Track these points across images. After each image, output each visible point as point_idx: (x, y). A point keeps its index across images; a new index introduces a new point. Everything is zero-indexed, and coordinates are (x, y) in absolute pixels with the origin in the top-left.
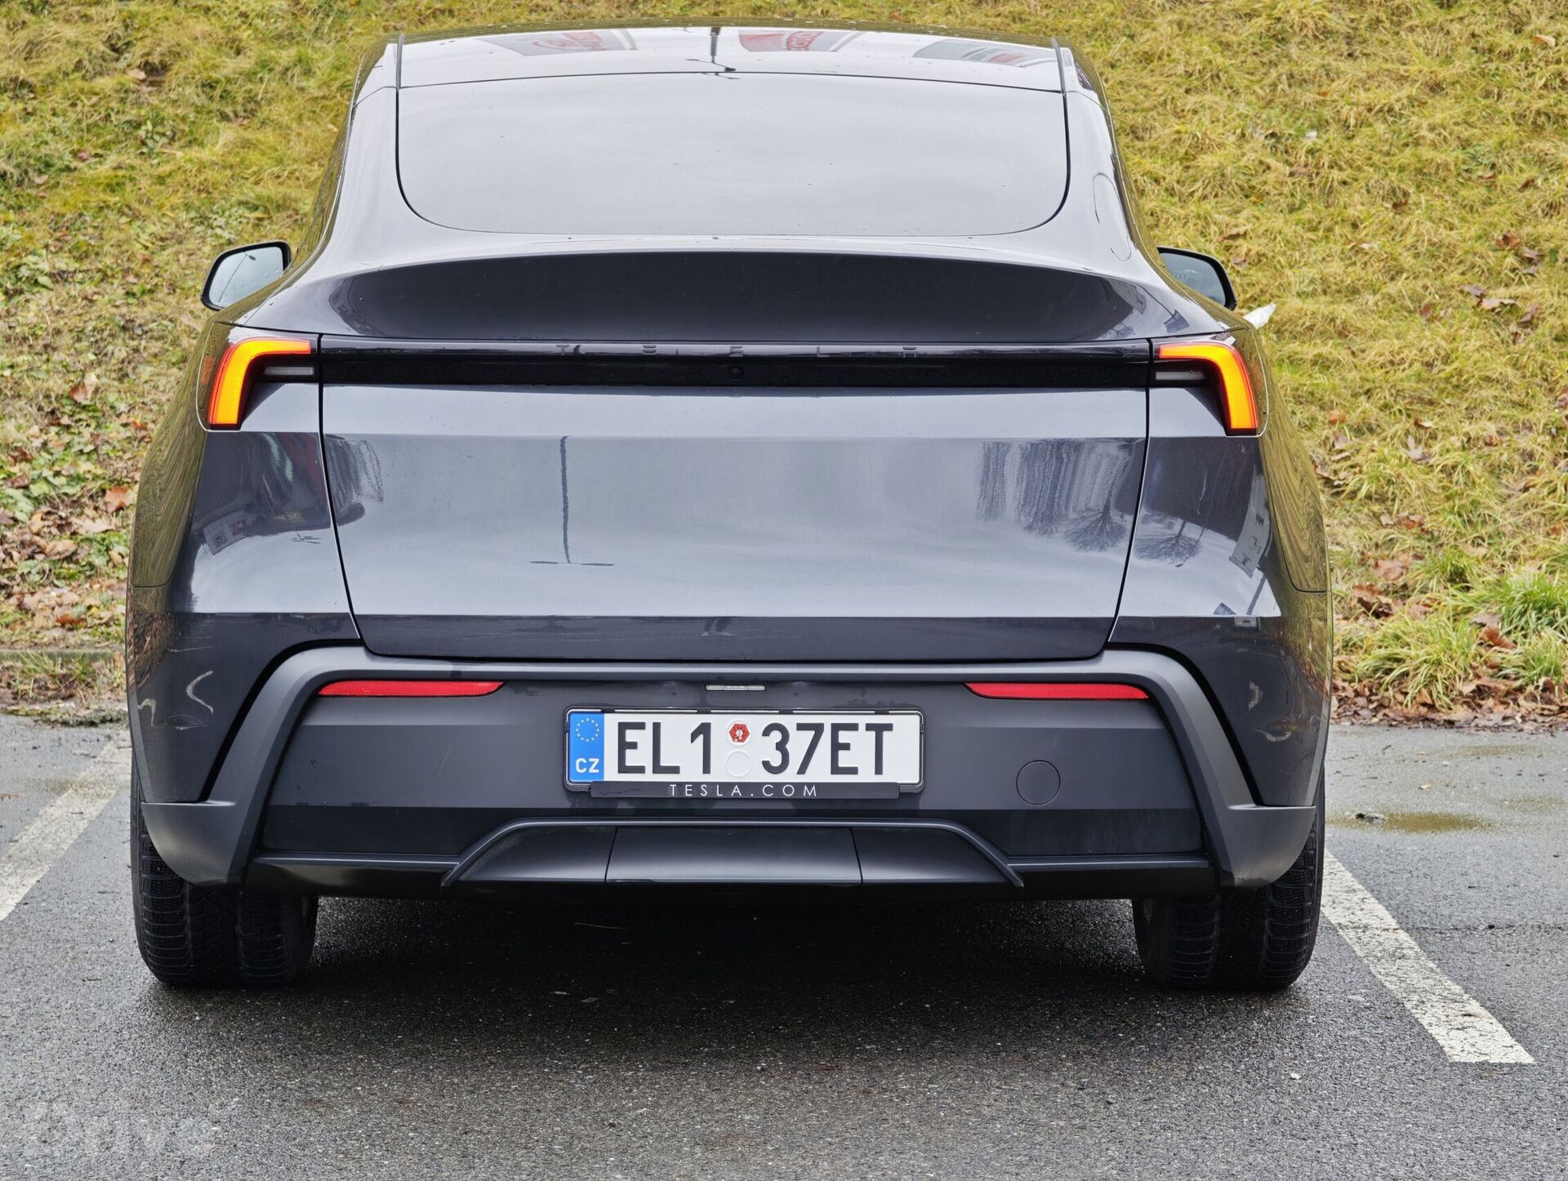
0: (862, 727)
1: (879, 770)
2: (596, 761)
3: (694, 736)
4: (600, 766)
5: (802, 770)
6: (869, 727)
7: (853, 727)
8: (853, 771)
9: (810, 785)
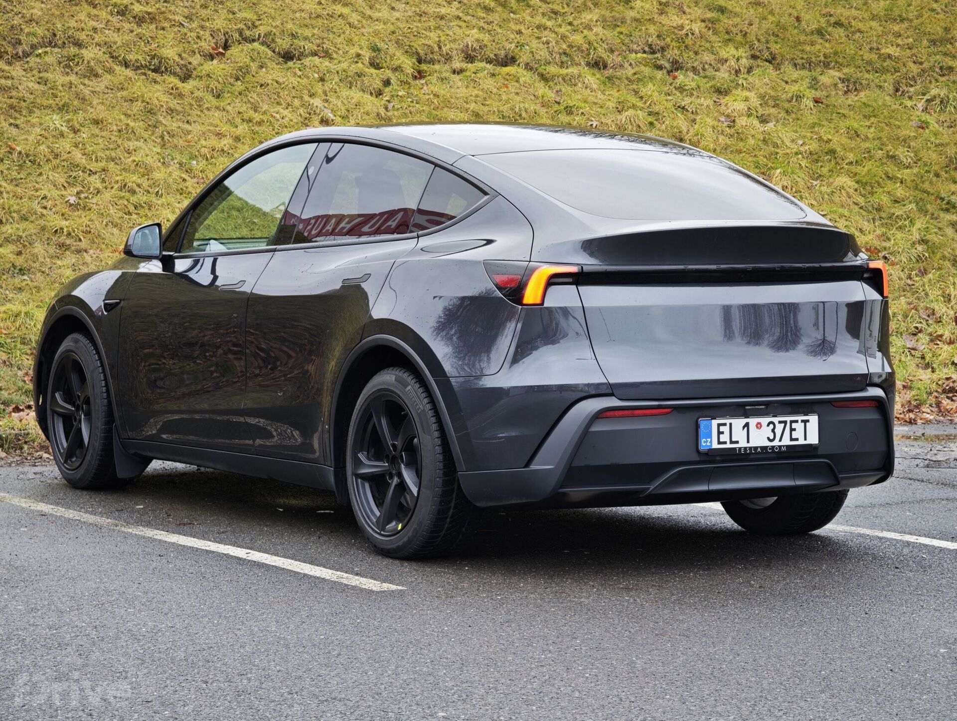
0: (800, 421)
1: (805, 439)
2: (709, 440)
3: (744, 428)
4: (711, 442)
5: (780, 440)
6: (802, 421)
7: (797, 421)
8: (797, 439)
9: (784, 446)
